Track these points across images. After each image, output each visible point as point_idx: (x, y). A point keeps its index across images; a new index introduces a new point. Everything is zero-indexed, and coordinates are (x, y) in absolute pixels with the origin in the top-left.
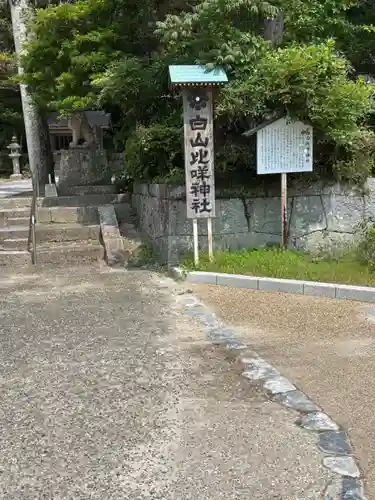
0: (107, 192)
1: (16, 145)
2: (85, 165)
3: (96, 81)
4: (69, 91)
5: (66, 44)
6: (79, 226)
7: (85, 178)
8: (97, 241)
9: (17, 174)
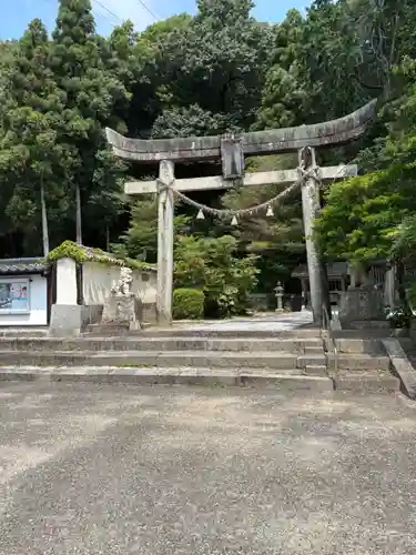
0: (384, 327)
1: (280, 288)
2: (362, 304)
3: (391, 234)
4: (359, 244)
5: (358, 207)
6: (368, 357)
7: (363, 314)
8: (388, 372)
9: (280, 308)
